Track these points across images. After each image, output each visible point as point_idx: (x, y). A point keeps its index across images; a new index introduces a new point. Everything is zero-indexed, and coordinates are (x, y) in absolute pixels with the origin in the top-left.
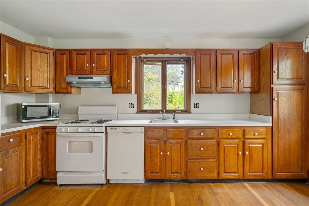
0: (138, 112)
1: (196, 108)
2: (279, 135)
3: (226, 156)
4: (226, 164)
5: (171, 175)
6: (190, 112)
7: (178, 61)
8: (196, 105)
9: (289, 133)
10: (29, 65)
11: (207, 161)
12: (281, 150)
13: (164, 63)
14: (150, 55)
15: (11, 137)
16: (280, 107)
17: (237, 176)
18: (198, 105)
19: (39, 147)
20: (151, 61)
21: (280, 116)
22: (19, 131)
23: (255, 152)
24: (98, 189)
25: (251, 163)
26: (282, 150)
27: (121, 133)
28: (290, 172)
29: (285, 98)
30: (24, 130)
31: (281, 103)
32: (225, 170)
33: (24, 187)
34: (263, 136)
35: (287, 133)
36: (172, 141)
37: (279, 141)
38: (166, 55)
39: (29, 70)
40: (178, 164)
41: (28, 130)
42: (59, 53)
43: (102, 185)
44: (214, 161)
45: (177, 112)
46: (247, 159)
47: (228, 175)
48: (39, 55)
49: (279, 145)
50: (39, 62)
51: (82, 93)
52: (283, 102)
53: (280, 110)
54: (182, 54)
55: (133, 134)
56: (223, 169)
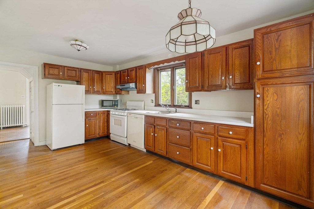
0: (155, 106)
1: (196, 104)
2: (265, 140)
3: (199, 148)
4: (199, 155)
5: (158, 151)
6: (191, 108)
7: (182, 66)
8: (196, 102)
9: (281, 139)
10: (105, 81)
11: (182, 148)
12: (267, 157)
13: (173, 69)
14: (161, 65)
15: (92, 113)
16: (265, 105)
17: (209, 170)
18: (198, 101)
19: (106, 120)
20: (164, 69)
21: (267, 116)
22: (96, 111)
23: (230, 152)
24: (123, 146)
25: (225, 162)
26: (269, 158)
27: (133, 118)
28: (285, 191)
29: (274, 94)
30: (98, 111)
31: (268, 100)
32: (198, 160)
33: (98, 136)
34: (241, 137)
35: (279, 139)
36: (158, 127)
37: (265, 147)
38: (172, 63)
39: (105, 84)
40: (162, 144)
41: (100, 111)
42: (116, 73)
43: (126, 145)
44: (188, 149)
45: (181, 107)
46: (220, 156)
47: (201, 166)
48: (108, 76)
49: (265, 152)
50: (109, 79)
51: (130, 93)
52: (271, 99)
53: (266, 109)
54: (175, 61)
55: (138, 118)
56: (196, 159)
